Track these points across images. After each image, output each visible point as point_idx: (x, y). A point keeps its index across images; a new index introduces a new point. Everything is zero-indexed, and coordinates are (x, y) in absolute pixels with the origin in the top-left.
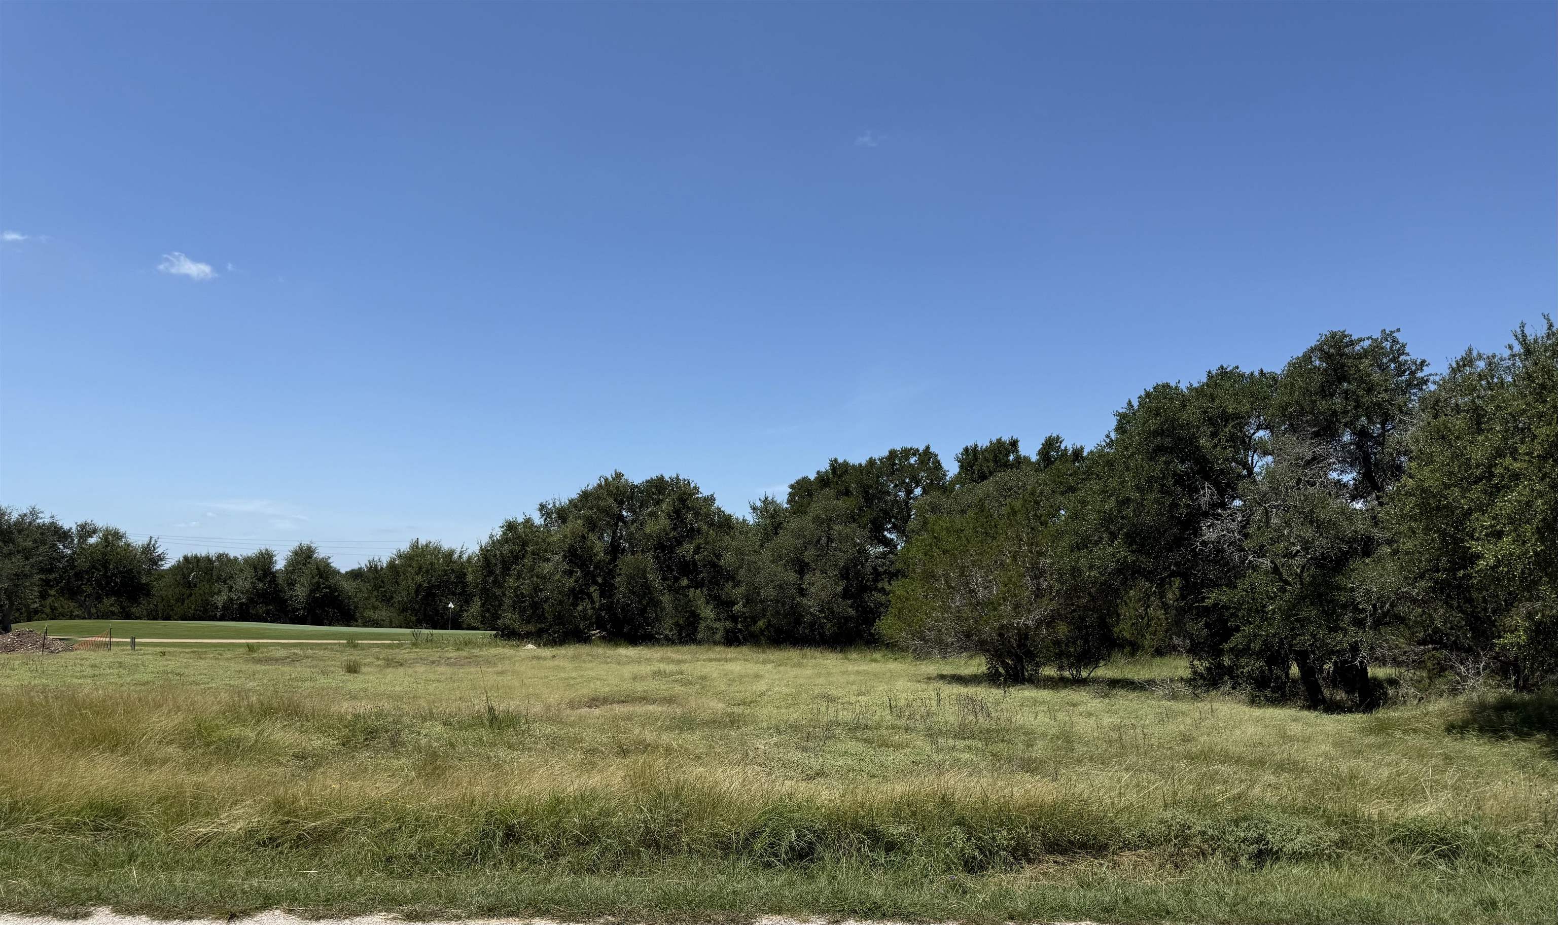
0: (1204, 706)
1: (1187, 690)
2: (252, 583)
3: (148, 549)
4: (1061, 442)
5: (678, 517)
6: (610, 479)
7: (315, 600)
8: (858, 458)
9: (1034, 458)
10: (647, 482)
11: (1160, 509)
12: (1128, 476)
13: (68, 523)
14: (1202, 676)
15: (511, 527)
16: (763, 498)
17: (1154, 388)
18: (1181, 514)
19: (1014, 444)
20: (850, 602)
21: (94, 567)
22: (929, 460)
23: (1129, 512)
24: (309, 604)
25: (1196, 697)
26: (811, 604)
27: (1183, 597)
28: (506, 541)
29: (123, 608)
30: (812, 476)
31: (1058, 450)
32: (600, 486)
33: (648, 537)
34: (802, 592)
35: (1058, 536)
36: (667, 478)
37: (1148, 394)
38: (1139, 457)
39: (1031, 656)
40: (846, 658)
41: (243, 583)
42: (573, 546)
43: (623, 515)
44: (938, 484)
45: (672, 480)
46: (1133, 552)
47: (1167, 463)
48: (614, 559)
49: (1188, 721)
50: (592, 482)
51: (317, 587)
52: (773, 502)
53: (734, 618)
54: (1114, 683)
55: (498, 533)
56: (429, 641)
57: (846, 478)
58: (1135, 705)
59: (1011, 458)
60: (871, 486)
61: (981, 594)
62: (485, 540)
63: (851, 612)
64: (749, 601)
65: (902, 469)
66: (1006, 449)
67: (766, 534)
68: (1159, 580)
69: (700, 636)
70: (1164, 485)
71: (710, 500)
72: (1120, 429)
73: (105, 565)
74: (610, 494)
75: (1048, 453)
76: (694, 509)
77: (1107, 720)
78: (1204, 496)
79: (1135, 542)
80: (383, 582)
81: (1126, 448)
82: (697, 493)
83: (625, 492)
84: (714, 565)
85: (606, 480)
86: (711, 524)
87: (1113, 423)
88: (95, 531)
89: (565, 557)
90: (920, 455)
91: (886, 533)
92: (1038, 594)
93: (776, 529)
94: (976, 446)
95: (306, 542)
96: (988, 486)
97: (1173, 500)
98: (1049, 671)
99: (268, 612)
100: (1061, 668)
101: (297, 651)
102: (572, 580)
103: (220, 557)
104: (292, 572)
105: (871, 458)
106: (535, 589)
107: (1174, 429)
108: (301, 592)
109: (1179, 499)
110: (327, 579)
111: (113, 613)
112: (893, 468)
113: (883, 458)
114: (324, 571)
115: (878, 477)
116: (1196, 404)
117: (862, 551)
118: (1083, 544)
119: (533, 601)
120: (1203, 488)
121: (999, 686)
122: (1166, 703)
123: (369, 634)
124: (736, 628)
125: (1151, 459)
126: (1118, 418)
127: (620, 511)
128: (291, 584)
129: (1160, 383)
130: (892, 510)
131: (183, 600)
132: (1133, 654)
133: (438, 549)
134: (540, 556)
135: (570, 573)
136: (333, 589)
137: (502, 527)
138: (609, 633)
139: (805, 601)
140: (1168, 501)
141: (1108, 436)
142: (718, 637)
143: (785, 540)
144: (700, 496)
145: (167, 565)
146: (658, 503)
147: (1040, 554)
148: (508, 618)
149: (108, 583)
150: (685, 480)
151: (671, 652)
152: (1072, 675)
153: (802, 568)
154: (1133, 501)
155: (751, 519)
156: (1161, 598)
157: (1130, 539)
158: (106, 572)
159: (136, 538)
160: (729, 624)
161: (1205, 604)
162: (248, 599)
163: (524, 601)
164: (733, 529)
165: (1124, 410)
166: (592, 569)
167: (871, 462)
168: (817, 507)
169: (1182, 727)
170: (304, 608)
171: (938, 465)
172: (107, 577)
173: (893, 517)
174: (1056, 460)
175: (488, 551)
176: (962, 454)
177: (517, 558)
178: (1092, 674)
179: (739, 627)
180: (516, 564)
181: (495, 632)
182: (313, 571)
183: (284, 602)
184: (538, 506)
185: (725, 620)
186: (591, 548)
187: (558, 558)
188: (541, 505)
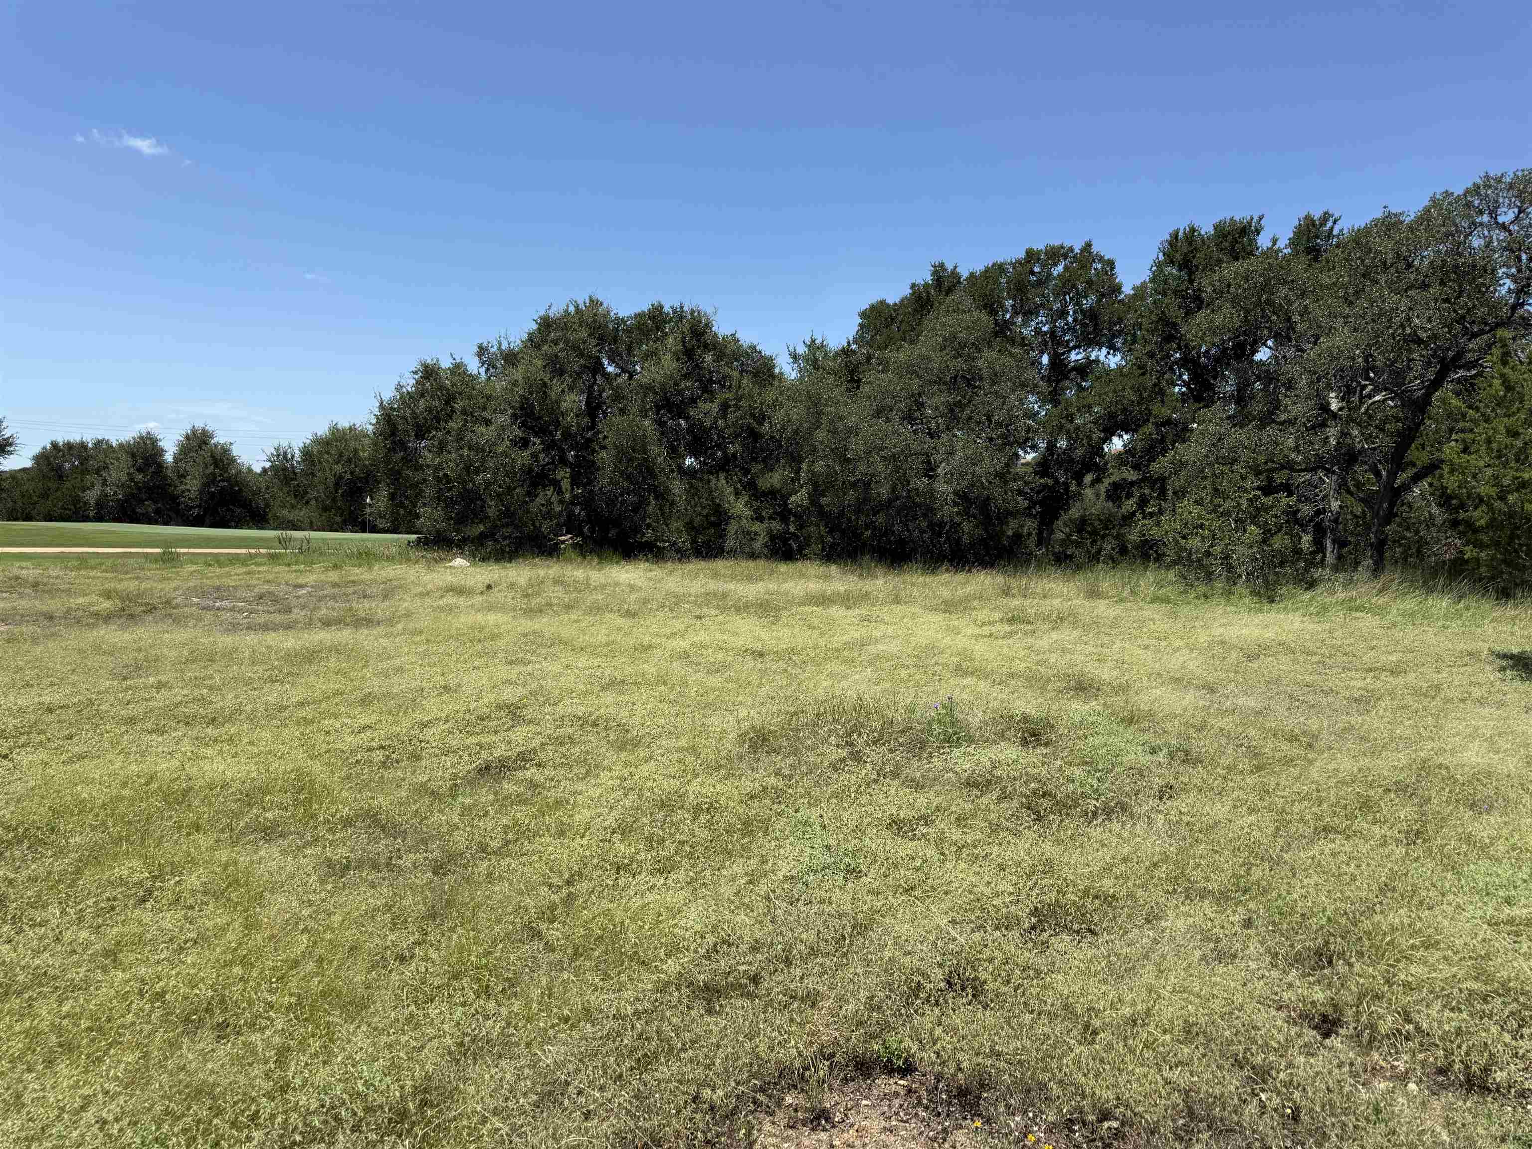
2: (129, 474)
5: (692, 359)
6: (583, 306)
7: (212, 496)
10: (639, 313)
15: (429, 372)
16: (808, 340)
22: (1092, 264)
24: (205, 501)
28: (422, 394)
32: (569, 314)
33: (646, 390)
41: (118, 474)
42: (527, 399)
43: (602, 365)
48: (594, 423)
50: (554, 306)
51: (211, 480)
53: (785, 517)
55: (409, 383)
62: (389, 394)
69: (728, 545)
71: (732, 340)
74: (584, 326)
76: (713, 350)
80: (295, 473)
82: (715, 330)
83: (606, 326)
86: (743, 371)
89: (514, 416)
90: (1074, 257)
95: (199, 425)
99: (157, 511)
102: (527, 455)
103: (98, 443)
104: (184, 462)
108: (192, 487)
110: (225, 469)
113: (1016, 262)
114: (222, 459)
119: (464, 488)
124: (787, 532)
127: (599, 354)
128: (183, 477)
131: (49, 496)
134: (475, 416)
135: (524, 443)
136: (233, 482)
137: (415, 373)
138: (586, 540)
142: (757, 545)
146: (658, 340)
148: (430, 515)
150: (692, 312)
160: (776, 526)
162: (127, 494)
163: (450, 489)
166: (558, 437)
170: (199, 506)
175: (392, 410)
177: (437, 419)
180: (437, 429)
181: (415, 536)
182: (209, 460)
183: (174, 498)
184: (476, 349)
185: (770, 518)
186: (558, 402)
187: (503, 419)
188: (480, 347)
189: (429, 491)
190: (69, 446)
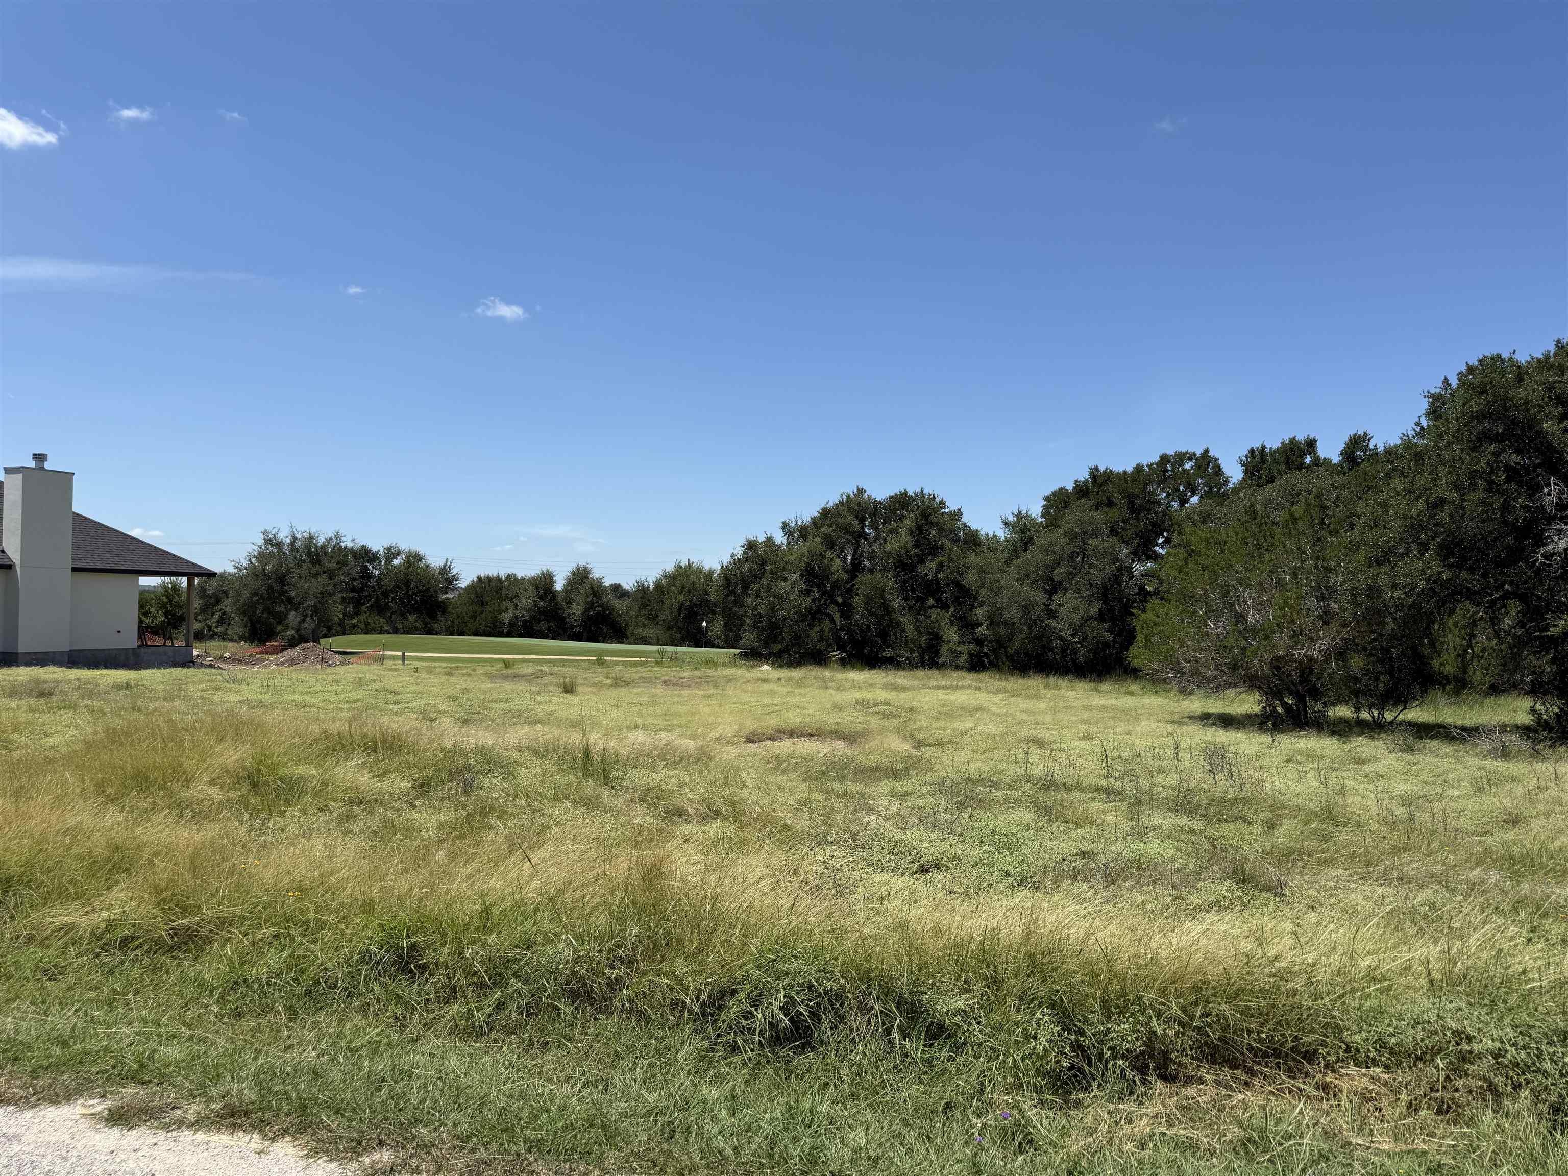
0: (1544, 768)
1: (1525, 745)
2: (534, 601)
3: (445, 570)
4: (1369, 440)
5: (921, 533)
6: (852, 495)
7: (590, 618)
8: (1122, 464)
9: (1336, 459)
10: (891, 497)
11: (1487, 513)
12: (1442, 471)
13: (377, 546)
14: (1546, 726)
15: (751, 545)
16: (1016, 512)
17: (1480, 361)
18: (1517, 519)
19: (1311, 444)
20: (1106, 625)
21: (398, 587)
22: (1208, 464)
23: (1443, 516)
24: (585, 622)
25: (1536, 755)
26: (1062, 627)
27: (1522, 624)
28: (747, 560)
29: (426, 624)
30: (1070, 487)
31: (1365, 449)
32: (841, 503)
33: (888, 554)
34: (1053, 615)
35: (1354, 547)
36: (911, 493)
37: (1471, 369)
38: (1457, 448)
39: (1315, 693)
40: (1097, 690)
41: (526, 601)
42: (810, 564)
43: (865, 533)
44: (1218, 491)
45: (916, 495)
46: (1450, 566)
47: (1497, 454)
48: (854, 577)
49: (1519, 790)
50: (832, 499)
51: (590, 606)
52: (1027, 516)
53: (979, 642)
54: (1424, 731)
55: (739, 552)
56: (674, 659)
57: (1109, 487)
58: (1445, 764)
59: (1308, 460)
60: (1138, 496)
61: (1252, 618)
62: (726, 560)
63: (1108, 637)
64: (993, 623)
65: (1175, 476)
66: (1299, 449)
67: (1015, 550)
68: (1487, 602)
69: (941, 661)
70: (1493, 482)
71: (958, 514)
72: (1434, 413)
73: (407, 583)
74: (850, 510)
75: (1353, 452)
76: (937, 525)
77: (1401, 787)
78: (1549, 494)
79: (1453, 554)
80: (649, 600)
81: (1441, 436)
82: (944, 508)
83: (867, 509)
84: (958, 585)
85: (848, 496)
86: (956, 541)
87: (1424, 405)
88: (398, 554)
89: (802, 575)
90: (1197, 459)
91: (1157, 548)
92: (1327, 617)
93: (1026, 544)
94: (1264, 447)
95: (582, 563)
96: (1271, 491)
97: (1505, 500)
98: (1343, 711)
99: (549, 629)
100: (1358, 709)
101: (545, 668)
102: (808, 600)
103: (509, 577)
104: (571, 592)
105: (1138, 465)
106: (772, 609)
107: (1507, 410)
108: (576, 610)
109: (1513, 499)
110: (600, 598)
111: (416, 629)
112: (1165, 475)
113: (1152, 464)
114: (596, 590)
115: (1146, 485)
116: (1537, 379)
117: (1124, 570)
118: (1383, 559)
119: (770, 621)
120: (1549, 485)
121: (1266, 731)
122: (1489, 764)
123: (620, 651)
124: (981, 652)
125: (1474, 449)
126: (1431, 400)
127: (862, 528)
128: (569, 602)
129: (1488, 354)
130: (1163, 522)
131: (476, 617)
132: (1457, 692)
133: (700, 570)
134: (777, 576)
135: (808, 592)
136: (606, 607)
137: (743, 546)
138: (850, 655)
139: (1053, 623)
140: (1498, 502)
141: (1418, 424)
142: (961, 661)
143: (1035, 557)
144: (947, 510)
145: (463, 584)
146: (902, 518)
147: (1328, 570)
148: (749, 637)
149: (409, 602)
150: (930, 495)
151: (900, 678)
152: (1373, 717)
153: (1053, 588)
154: (1449, 503)
155: (1002, 534)
156: (1493, 624)
157: (1445, 551)
158: (408, 592)
159: (434, 560)
160: (973, 647)
161: (1549, 634)
162: (530, 616)
163: (761, 622)
164: (979, 545)
165: (1438, 391)
166: (829, 587)
167: (1139, 469)
168: (1070, 520)
169: (1507, 802)
170: (580, 626)
171: (1218, 471)
172: (409, 596)
173: (1165, 530)
174: (1363, 460)
175: (728, 570)
176: (1247, 457)
177: (756, 576)
178: (1401, 717)
179: (985, 650)
180: (754, 583)
181: (739, 651)
182: (589, 591)
183: (562, 619)
184: (781, 525)
185: (969, 643)
186: (829, 566)
187: (795, 577)
188: (784, 523)
189: (749, 622)
190: (489, 579)
